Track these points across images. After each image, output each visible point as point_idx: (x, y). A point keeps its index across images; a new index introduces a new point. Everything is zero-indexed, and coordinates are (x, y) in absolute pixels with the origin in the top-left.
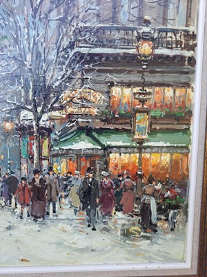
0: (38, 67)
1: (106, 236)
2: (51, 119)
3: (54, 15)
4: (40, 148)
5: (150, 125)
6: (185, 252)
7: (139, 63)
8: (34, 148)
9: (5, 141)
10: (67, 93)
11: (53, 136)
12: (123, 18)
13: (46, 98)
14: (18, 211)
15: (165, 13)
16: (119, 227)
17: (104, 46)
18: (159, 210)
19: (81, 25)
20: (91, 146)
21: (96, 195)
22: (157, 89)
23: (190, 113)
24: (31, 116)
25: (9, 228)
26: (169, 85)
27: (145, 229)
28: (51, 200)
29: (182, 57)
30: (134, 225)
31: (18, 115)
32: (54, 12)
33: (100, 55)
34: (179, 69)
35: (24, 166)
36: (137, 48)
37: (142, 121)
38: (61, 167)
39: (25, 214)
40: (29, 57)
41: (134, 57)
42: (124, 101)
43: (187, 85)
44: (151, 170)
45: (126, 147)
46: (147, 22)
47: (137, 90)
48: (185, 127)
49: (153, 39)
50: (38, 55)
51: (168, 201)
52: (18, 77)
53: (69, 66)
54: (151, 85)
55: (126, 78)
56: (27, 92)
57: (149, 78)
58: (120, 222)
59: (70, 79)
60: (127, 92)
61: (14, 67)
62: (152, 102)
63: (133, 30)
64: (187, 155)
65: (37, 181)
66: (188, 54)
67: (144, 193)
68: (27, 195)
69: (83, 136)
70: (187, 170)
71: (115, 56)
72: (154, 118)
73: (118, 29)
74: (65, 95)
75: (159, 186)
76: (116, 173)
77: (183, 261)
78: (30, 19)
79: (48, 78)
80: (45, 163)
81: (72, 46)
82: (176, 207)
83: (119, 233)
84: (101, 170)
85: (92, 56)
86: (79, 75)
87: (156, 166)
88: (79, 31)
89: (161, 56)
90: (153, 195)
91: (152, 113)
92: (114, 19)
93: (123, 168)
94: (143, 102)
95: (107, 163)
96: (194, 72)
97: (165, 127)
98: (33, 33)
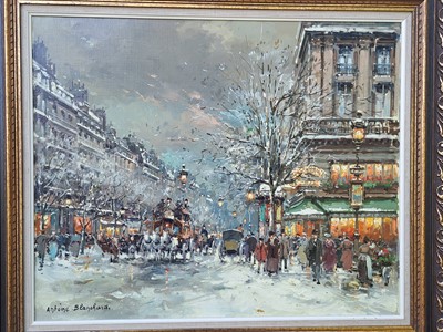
0: (275, 151)
1: (329, 289)
2: (284, 190)
3: (287, 112)
4: (274, 213)
5: (365, 194)
6: (398, 305)
7: (354, 145)
8: (270, 213)
9: (247, 208)
10: (297, 169)
11: (285, 204)
12: (341, 112)
13: (280, 174)
14: (256, 266)
15: (373, 107)
16: (340, 282)
17: (326, 133)
18: (374, 266)
19: (308, 118)
20: (315, 212)
21: (320, 254)
22: (369, 165)
23: (397, 184)
24: (268, 188)
25: (248, 282)
26: (378, 162)
27: (362, 283)
28: (283, 258)
29: (388, 140)
30: (352, 280)
31: (258, 187)
32: (288, 110)
33: (323, 141)
34: (385, 149)
35: (262, 229)
36: (352, 134)
37: (357, 191)
38: (292, 229)
39: (262, 270)
40: (268, 144)
41: (349, 141)
42: (343, 175)
43: (393, 162)
44: (366, 232)
45: (345, 213)
46: (360, 115)
47: (352, 166)
48: (393, 195)
49: (364, 127)
50: (275, 142)
51: (381, 259)
52: (259, 158)
53: (299, 149)
54: (364, 162)
55: (343, 157)
56: (265, 169)
57: (362, 157)
58: (341, 277)
59: (299, 159)
60: (345, 168)
61: (256, 151)
62: (365, 176)
63: (348, 121)
64: (396, 219)
65: (272, 241)
66: (393, 137)
67: (361, 252)
68: (264, 253)
69: (309, 203)
70: (397, 231)
71: (335, 141)
72: (367, 188)
73: (337, 121)
74: (295, 171)
75: (373, 246)
76: (337, 235)
77: (397, 313)
78: (270, 116)
79: (282, 159)
80: (278, 226)
81: (300, 134)
82: (389, 264)
83: (340, 287)
84: (324, 232)
85: (316, 141)
86: (306, 156)
87: (371, 228)
88: (306, 123)
89: (371, 140)
90: (368, 253)
91: (365, 185)
92: (334, 113)
93: (342, 230)
94: (357, 175)
95: (329, 226)
96: (398, 151)
97: (376, 195)
98: (271, 125)
